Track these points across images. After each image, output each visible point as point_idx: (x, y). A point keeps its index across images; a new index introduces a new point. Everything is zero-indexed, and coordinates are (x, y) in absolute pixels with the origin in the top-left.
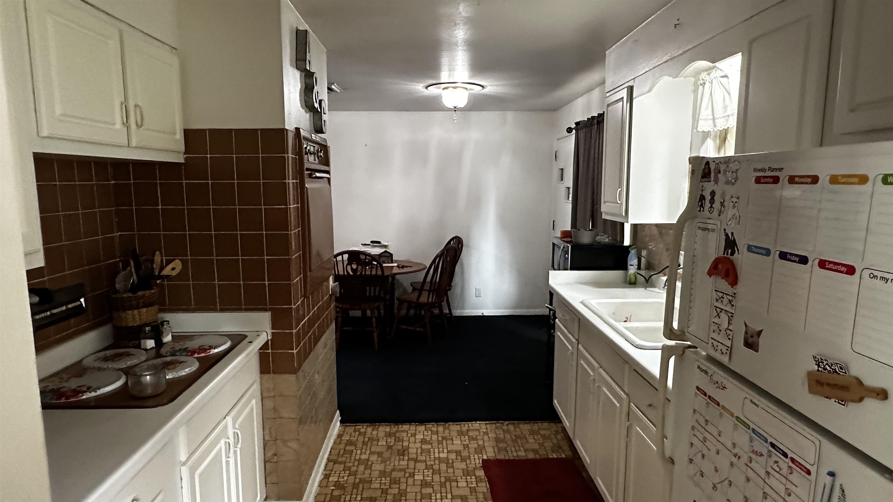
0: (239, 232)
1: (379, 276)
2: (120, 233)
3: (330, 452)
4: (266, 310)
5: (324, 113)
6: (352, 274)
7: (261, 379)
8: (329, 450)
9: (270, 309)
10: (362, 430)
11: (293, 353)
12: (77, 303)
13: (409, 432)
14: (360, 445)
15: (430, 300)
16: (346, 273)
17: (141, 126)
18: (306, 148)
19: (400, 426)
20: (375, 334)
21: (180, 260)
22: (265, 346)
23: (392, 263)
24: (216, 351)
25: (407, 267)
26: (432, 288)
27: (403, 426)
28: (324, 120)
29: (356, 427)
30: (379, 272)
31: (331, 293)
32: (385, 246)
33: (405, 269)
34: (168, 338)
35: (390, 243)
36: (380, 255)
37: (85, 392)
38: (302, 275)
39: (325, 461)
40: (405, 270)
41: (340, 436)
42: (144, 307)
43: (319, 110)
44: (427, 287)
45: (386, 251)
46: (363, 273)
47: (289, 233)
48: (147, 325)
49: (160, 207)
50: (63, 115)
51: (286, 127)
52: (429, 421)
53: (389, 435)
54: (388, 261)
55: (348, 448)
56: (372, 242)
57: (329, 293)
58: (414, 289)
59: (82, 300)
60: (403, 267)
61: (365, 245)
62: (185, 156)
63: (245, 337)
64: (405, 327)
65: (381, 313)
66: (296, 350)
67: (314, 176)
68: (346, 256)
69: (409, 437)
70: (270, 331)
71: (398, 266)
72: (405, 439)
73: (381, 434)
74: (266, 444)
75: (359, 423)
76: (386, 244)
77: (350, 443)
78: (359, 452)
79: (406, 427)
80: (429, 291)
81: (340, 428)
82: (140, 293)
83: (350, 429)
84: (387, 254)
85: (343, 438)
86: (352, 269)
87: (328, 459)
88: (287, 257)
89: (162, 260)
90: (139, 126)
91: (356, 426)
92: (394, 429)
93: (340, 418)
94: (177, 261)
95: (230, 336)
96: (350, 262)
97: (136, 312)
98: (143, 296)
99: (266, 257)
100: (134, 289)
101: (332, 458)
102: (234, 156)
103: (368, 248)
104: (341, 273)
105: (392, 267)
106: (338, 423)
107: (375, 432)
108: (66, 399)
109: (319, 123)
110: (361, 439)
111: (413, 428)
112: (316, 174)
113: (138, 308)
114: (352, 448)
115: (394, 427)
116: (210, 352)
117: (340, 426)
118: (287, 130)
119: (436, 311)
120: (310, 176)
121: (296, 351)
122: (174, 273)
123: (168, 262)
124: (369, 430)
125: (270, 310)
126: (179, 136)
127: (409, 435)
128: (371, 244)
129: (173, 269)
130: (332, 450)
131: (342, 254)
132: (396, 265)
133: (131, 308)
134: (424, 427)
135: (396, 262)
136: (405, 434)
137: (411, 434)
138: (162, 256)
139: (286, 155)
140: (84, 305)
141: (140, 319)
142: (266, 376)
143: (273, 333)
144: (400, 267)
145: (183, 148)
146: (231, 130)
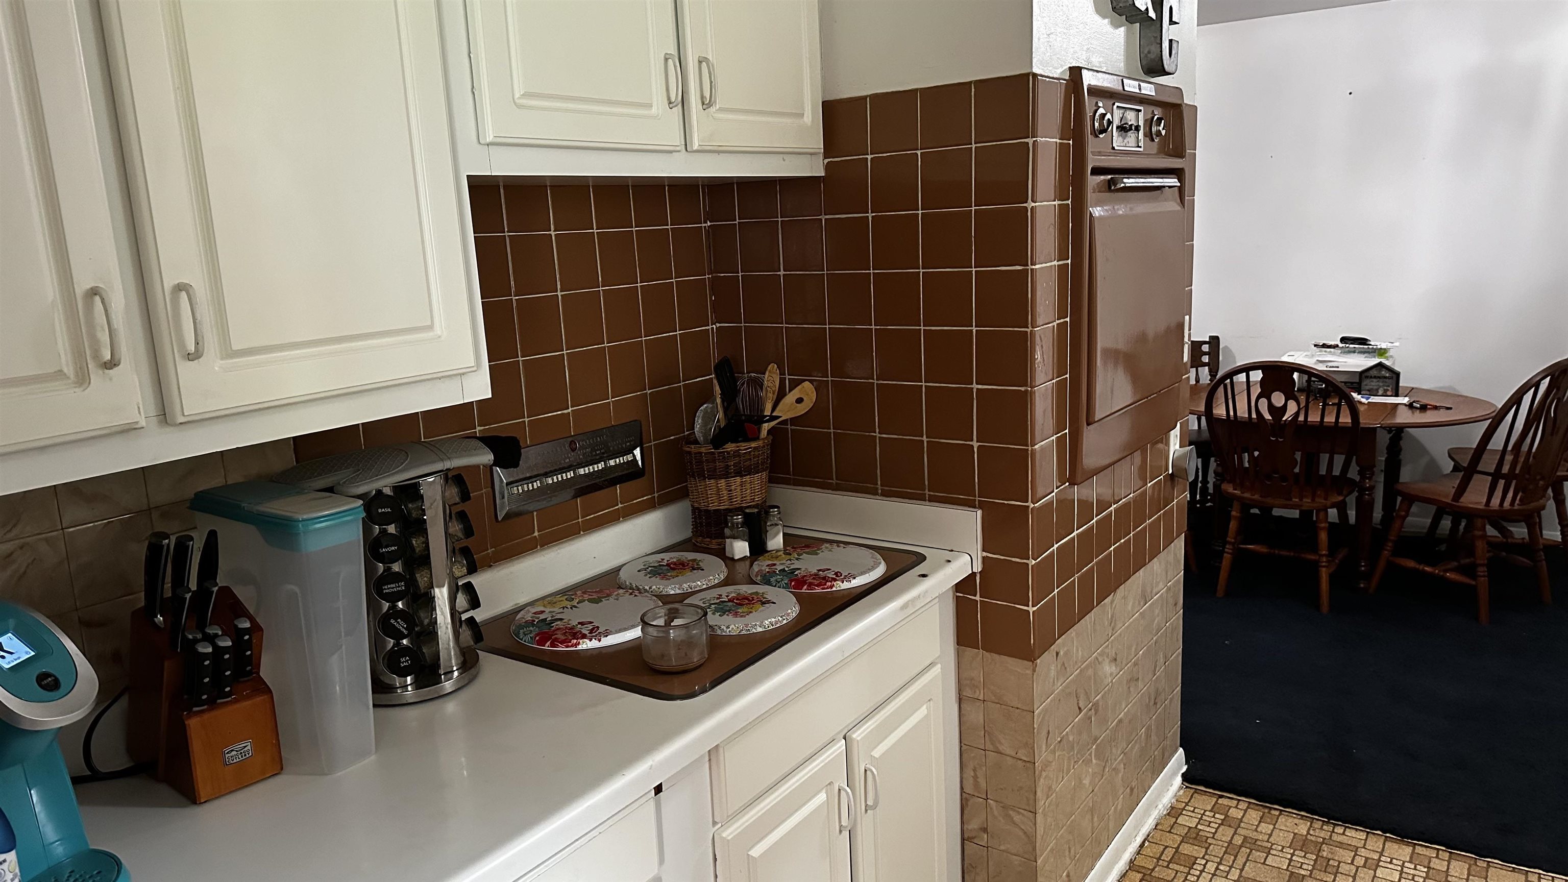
0: (922, 328)
1: (1345, 429)
2: (718, 325)
3: (1142, 846)
4: (971, 505)
5: (1172, 22)
6: (1268, 417)
7: (959, 656)
8: (1139, 840)
9: (981, 506)
10: (1235, 813)
11: (1028, 611)
12: (630, 457)
13: (1362, 852)
14: (1217, 850)
15: (1495, 502)
16: (1254, 416)
17: (710, 105)
18: (1103, 116)
19: (1339, 830)
20: (1324, 574)
21: (811, 381)
22: (964, 586)
23: (1397, 395)
24: (845, 585)
25: (1436, 408)
26: (1506, 469)
27: (1348, 832)
28: (1171, 41)
29: (1220, 801)
30: (1346, 419)
31: (1170, 472)
32: (1382, 352)
33: (1429, 413)
34: (776, 542)
35: (1397, 344)
36: (1364, 374)
37: (584, 636)
38: (1067, 431)
39: (1121, 865)
40: (1430, 417)
41: (1174, 812)
42: (739, 474)
43: (1152, 14)
44: (1488, 464)
45: (1380, 365)
46: (1301, 418)
47: (1028, 330)
48: (740, 510)
49: (782, 273)
50: (525, 95)
51: (1036, 70)
52: (1431, 838)
53: (1301, 844)
54: (1386, 391)
55: (1186, 849)
56: (1343, 340)
57: (1167, 469)
58: (1456, 469)
59: (637, 452)
60: (1424, 408)
61: (1324, 346)
62: (826, 161)
63: (922, 558)
64: (1411, 564)
65: (1347, 516)
66: (1033, 606)
67: (1122, 185)
68: (1257, 376)
69: (1358, 868)
70: (979, 554)
71: (1410, 406)
72: (1344, 868)
73: (1282, 838)
74: (967, 800)
75: (1230, 792)
76: (1384, 346)
77: (1193, 836)
78: (1211, 867)
79: (1355, 835)
80: (1496, 475)
81: (1182, 792)
82: (730, 447)
83: (1205, 801)
84: (1384, 373)
85: (1180, 820)
86: (1271, 406)
87: (1131, 861)
88: (1023, 389)
89: (782, 381)
90: (706, 104)
91: (1221, 797)
92: (1321, 830)
93: (1185, 768)
94: (807, 384)
95: (886, 553)
96: (1266, 393)
97: (722, 483)
98: (737, 454)
99: (975, 386)
100: (719, 439)
101: (1141, 861)
102: (919, 152)
103: (1334, 354)
104: (1242, 412)
105: (1396, 405)
106: (1179, 779)
107: (1266, 828)
108: (552, 645)
109: (1154, 48)
110: (1225, 834)
111: (1376, 842)
112: (1125, 180)
113: (726, 475)
114: (1198, 851)
115: (1321, 829)
116: (831, 587)
117: (1181, 788)
118: (1035, 76)
119: (1520, 531)
120: (1110, 186)
121: (1035, 609)
122: (802, 409)
123: (794, 384)
124: (1254, 815)
125: (980, 508)
126: (812, 117)
127: (1360, 861)
128: (1341, 345)
129: (800, 401)
130: (1147, 844)
131: (1247, 369)
132: (1406, 400)
133: (714, 476)
134: (1409, 850)
135: (1411, 391)
136: (1348, 856)
137: (1367, 859)
138: (782, 373)
139: (1030, 141)
140: (640, 463)
141: (730, 498)
142: (970, 652)
143: (984, 559)
144: (1417, 408)
145: (818, 143)
146: (916, 90)
